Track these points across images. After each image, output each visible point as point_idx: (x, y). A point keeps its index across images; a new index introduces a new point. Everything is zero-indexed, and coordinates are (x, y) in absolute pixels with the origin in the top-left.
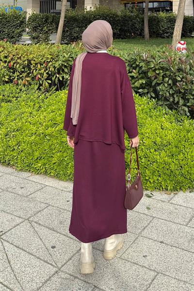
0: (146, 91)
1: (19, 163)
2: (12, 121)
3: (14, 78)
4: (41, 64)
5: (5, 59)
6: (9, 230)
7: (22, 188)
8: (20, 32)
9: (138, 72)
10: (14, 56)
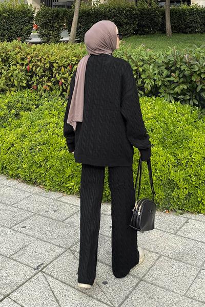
0: (188, 97)
1: (47, 182)
2: (35, 133)
3: (33, 83)
4: (65, 68)
5: (23, 62)
6: (50, 263)
7: (55, 211)
8: (29, 29)
9: (179, 76)
10: (32, 57)
